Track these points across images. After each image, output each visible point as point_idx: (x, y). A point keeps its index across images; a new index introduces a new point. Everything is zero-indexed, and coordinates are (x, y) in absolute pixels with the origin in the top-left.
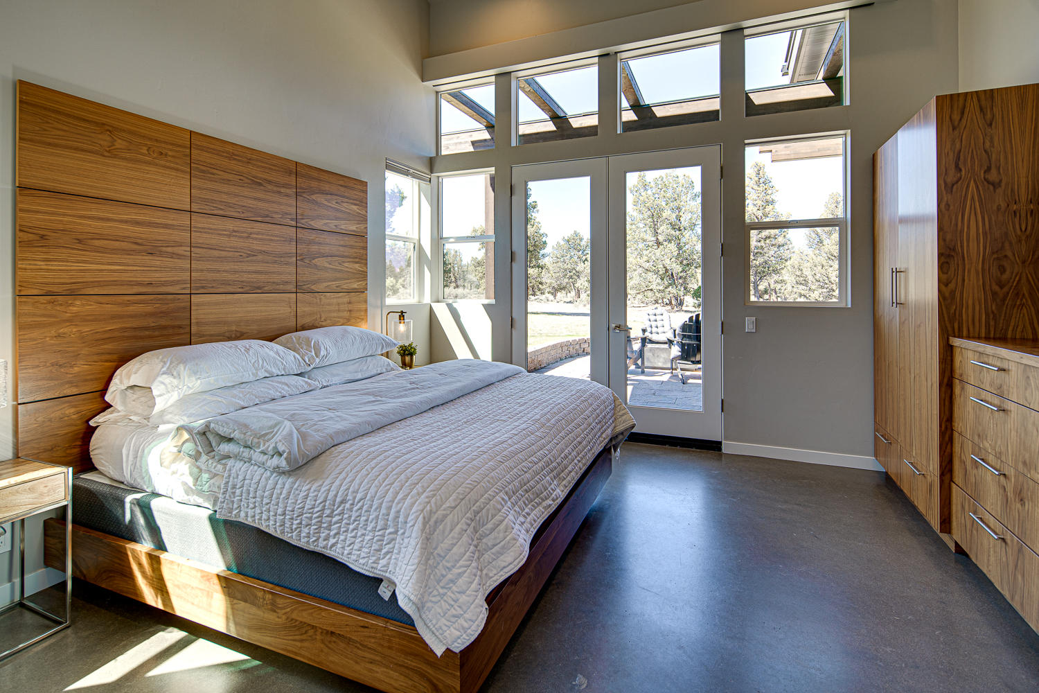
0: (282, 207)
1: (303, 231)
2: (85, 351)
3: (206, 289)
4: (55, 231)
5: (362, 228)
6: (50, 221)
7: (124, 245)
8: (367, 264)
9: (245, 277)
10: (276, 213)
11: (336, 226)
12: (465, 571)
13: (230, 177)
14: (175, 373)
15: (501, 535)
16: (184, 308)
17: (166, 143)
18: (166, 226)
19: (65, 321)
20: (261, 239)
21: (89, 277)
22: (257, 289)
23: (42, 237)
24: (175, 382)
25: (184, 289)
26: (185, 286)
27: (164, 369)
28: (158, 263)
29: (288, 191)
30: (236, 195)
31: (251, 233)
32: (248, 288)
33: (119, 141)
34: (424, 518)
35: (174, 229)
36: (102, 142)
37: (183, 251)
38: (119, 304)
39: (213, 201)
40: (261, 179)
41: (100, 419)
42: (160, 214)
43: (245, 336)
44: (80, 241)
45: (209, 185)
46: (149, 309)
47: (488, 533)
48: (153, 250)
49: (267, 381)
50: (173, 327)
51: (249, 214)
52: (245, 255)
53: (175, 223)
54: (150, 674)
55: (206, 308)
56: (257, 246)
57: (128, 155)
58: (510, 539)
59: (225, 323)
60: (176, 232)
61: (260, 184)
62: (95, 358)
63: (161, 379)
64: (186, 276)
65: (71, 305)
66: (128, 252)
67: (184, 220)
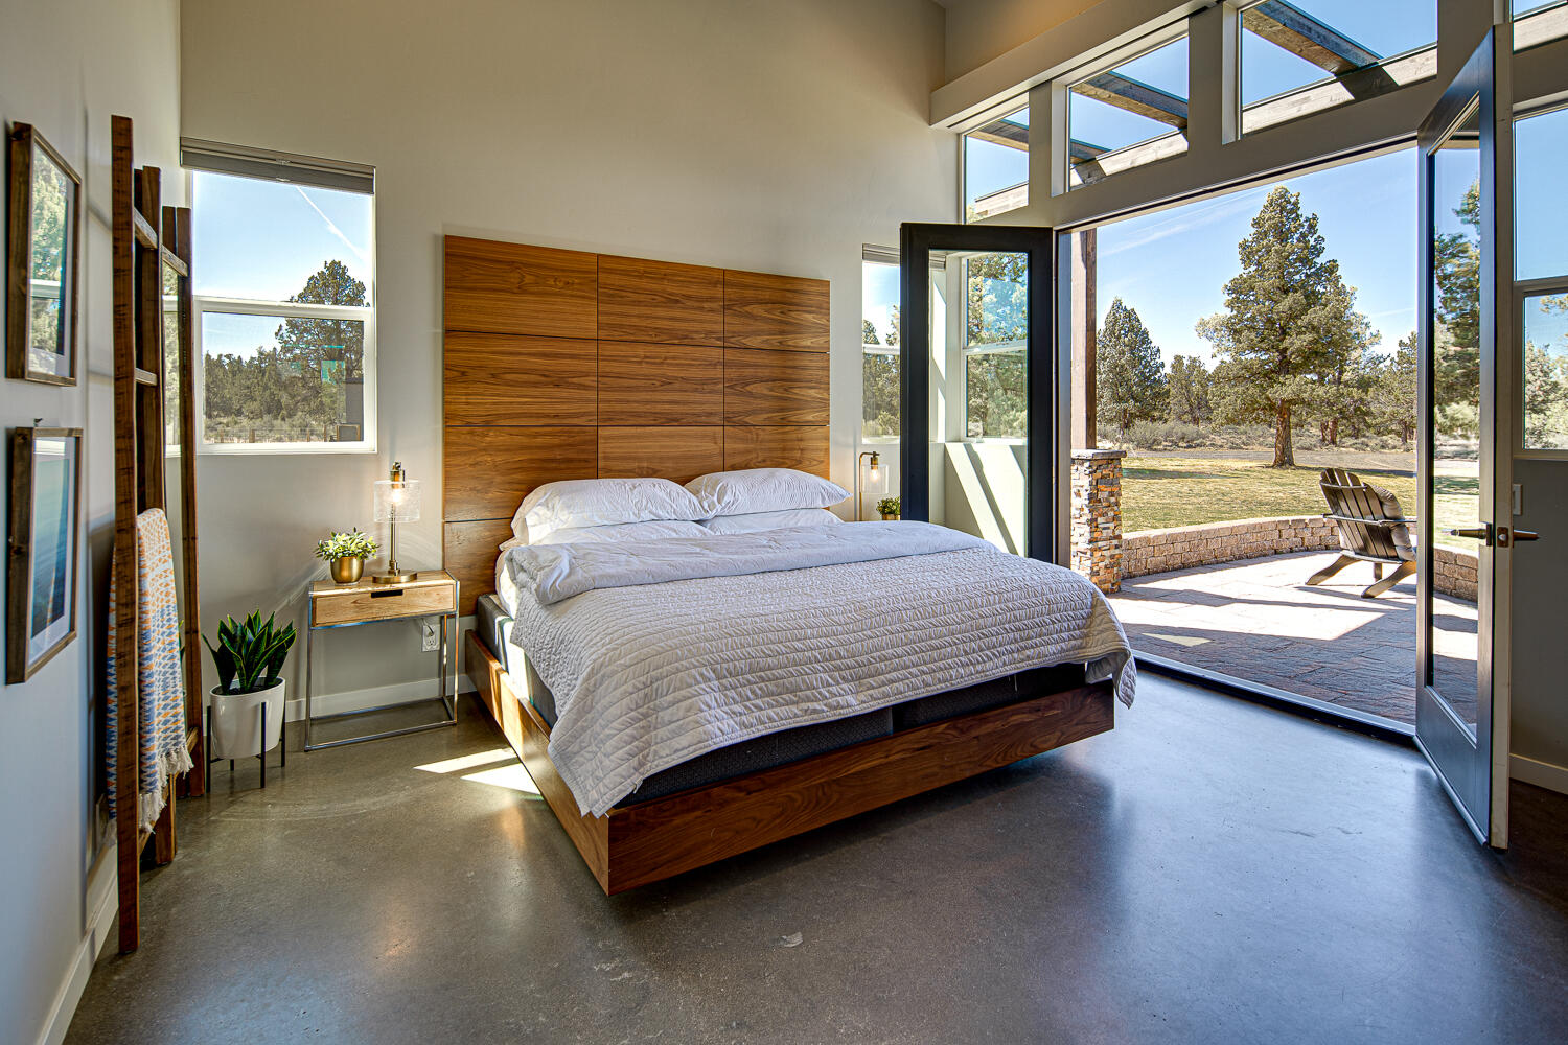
0: (705, 325)
1: (730, 351)
2: (498, 479)
3: (610, 420)
4: (473, 368)
5: (821, 342)
6: (469, 359)
7: (533, 378)
8: (829, 388)
9: (659, 408)
10: (697, 332)
11: (780, 342)
12: (615, 735)
13: (642, 297)
14: (550, 505)
15: (681, 714)
16: (591, 441)
17: (573, 271)
18: (573, 357)
19: (480, 450)
20: (678, 364)
21: (502, 410)
22: (672, 420)
23: (463, 373)
24: (549, 514)
25: (590, 421)
26: (591, 418)
27: (542, 500)
28: (564, 395)
29: (714, 305)
30: (648, 317)
31: (666, 358)
32: (663, 420)
33: (528, 277)
34: (593, 669)
35: (580, 359)
36: (512, 280)
37: (590, 381)
38: (528, 435)
39: (621, 326)
40: (677, 295)
41: (506, 544)
42: (567, 344)
43: (659, 474)
44: (494, 376)
45: (617, 309)
46: (556, 441)
47: (666, 706)
48: (559, 381)
49: (653, 524)
50: (580, 460)
51: (665, 337)
52: (658, 383)
53: (582, 352)
54: (463, 778)
55: (610, 442)
56: (671, 372)
57: (536, 289)
58: (693, 721)
59: (635, 458)
60: (581, 362)
61: (677, 301)
62: (507, 486)
63: (536, 509)
64: (592, 407)
65: (487, 435)
66: (535, 384)
67: (592, 349)
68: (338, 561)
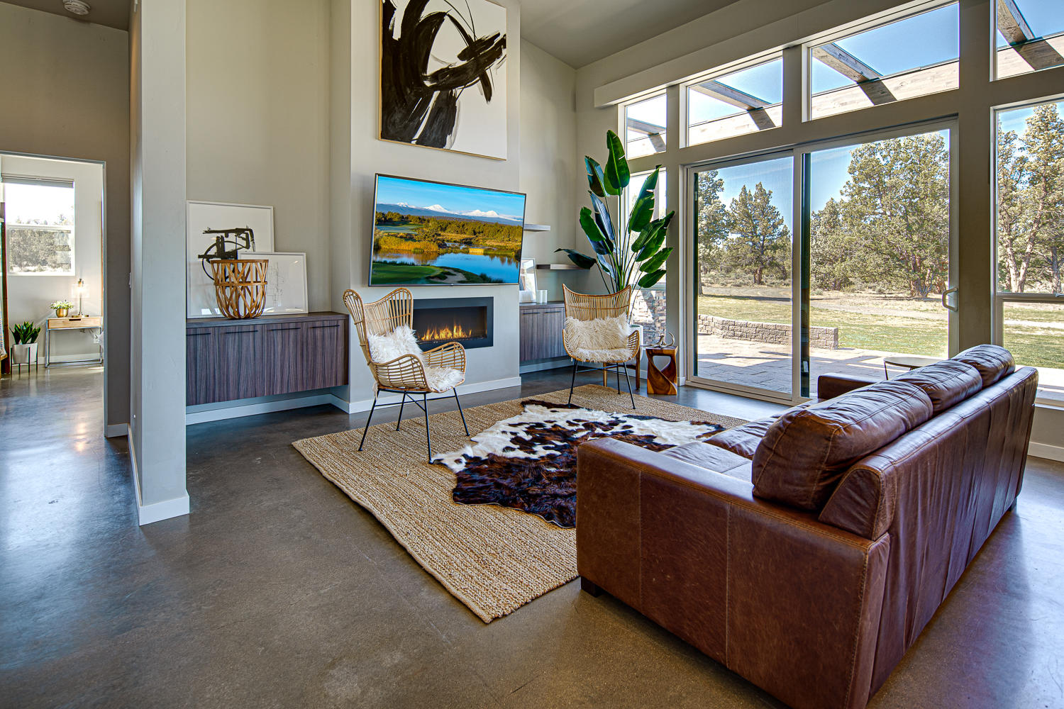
68: (59, 310)
